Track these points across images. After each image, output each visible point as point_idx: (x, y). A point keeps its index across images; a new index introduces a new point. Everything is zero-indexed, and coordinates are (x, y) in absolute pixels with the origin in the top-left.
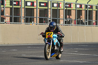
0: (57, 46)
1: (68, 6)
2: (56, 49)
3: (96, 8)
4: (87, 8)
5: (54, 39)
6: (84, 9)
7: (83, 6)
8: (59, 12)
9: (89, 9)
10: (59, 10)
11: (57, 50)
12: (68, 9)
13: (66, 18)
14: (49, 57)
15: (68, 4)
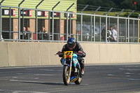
0: (78, 68)
1: (25, 13)
2: (76, 71)
3: (65, 16)
4: (51, 16)
5: (74, 60)
6: (47, 17)
7: (47, 14)
8: (12, 22)
9: (54, 18)
10: (12, 19)
11: (77, 73)
12: (24, 17)
13: (22, 31)
14: (68, 81)
15: (25, 11)
